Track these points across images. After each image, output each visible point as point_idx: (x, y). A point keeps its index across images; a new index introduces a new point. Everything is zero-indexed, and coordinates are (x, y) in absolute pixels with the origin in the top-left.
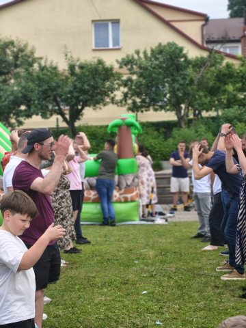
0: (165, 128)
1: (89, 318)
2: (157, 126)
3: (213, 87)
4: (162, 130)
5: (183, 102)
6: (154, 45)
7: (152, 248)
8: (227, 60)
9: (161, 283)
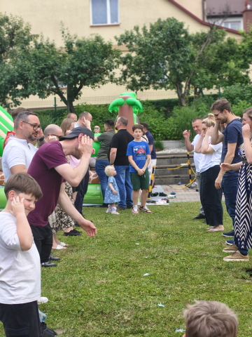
0: (166, 107)
1: (91, 300)
2: (157, 104)
3: (214, 64)
4: (162, 109)
5: (184, 80)
6: (154, 21)
7: (153, 230)
8: (228, 36)
9: (162, 265)
